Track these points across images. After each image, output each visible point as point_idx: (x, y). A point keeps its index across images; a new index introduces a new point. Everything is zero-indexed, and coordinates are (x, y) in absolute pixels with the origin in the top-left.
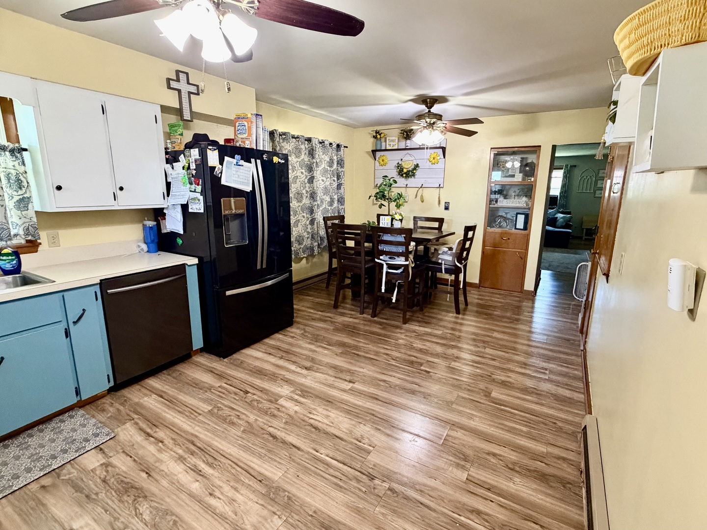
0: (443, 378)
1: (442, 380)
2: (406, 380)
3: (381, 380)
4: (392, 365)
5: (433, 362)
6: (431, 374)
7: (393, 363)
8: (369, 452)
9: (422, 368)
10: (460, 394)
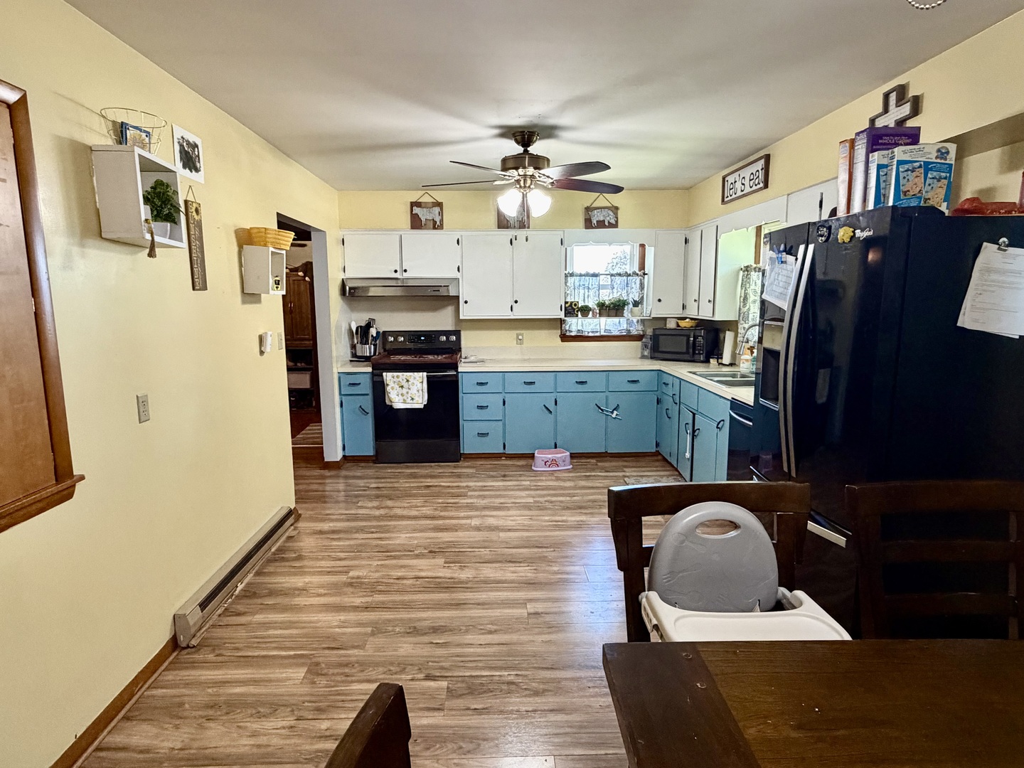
0: (396, 673)
1: (398, 669)
2: (459, 645)
3: (495, 632)
4: (505, 669)
5: (429, 709)
6: (421, 676)
7: (508, 675)
8: (445, 563)
9: (444, 684)
10: (361, 653)
